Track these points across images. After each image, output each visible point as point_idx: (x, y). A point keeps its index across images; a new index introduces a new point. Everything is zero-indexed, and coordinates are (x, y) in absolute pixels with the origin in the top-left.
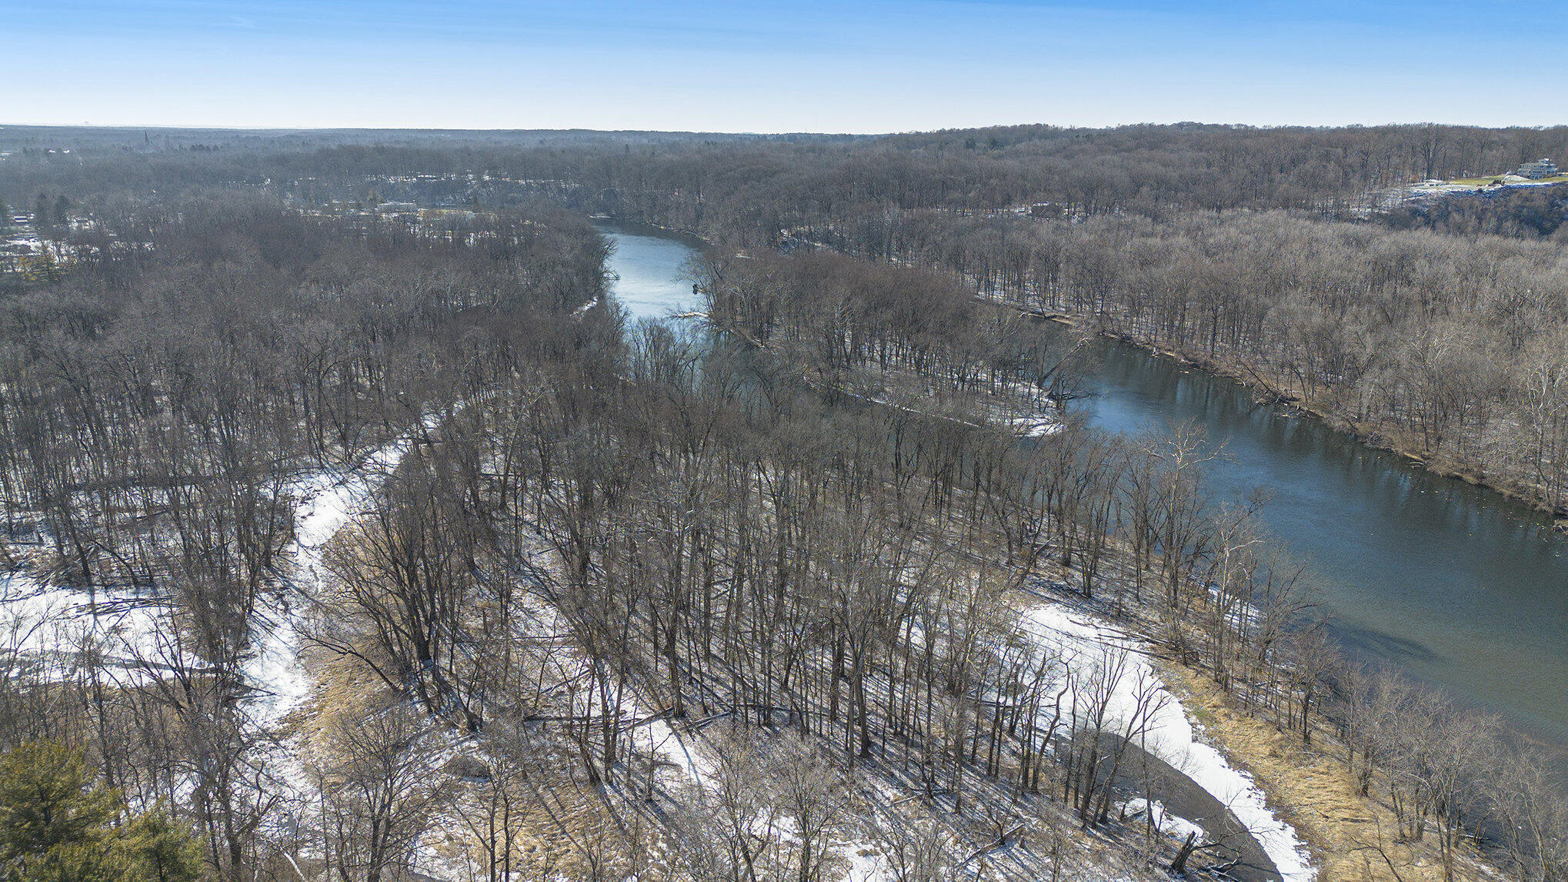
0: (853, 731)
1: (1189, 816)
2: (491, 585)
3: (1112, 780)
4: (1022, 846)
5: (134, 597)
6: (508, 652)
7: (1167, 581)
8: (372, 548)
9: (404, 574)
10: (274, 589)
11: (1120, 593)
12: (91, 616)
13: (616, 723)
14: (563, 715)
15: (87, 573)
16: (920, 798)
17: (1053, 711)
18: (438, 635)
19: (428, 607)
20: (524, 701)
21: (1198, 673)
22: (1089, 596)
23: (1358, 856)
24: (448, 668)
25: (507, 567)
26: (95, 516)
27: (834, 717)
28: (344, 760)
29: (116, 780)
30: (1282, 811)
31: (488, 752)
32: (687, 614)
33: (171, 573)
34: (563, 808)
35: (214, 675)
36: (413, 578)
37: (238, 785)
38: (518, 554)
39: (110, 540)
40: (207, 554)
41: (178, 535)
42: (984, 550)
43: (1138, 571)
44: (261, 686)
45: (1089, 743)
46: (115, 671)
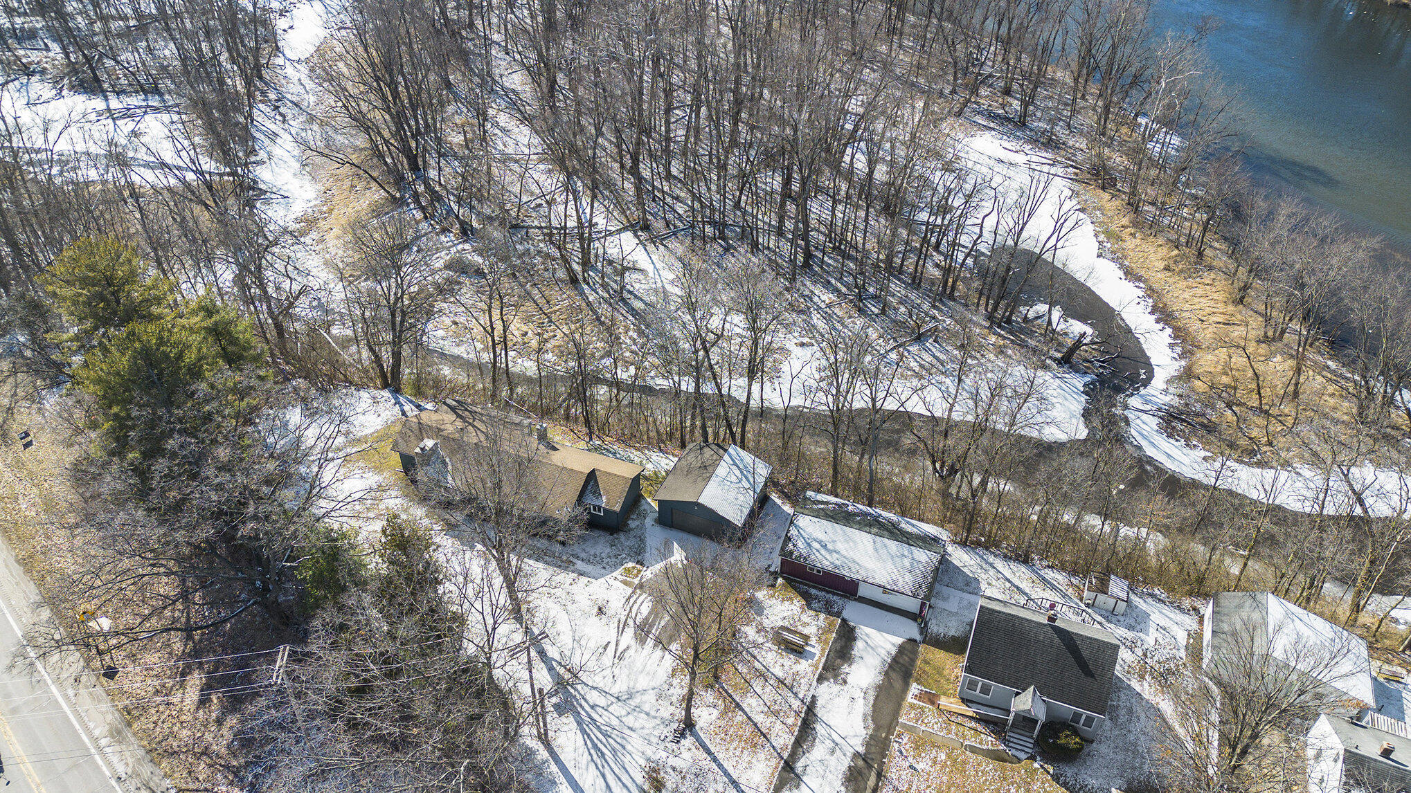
0: (798, 245)
1: (1082, 319)
2: (469, 104)
3: (1021, 289)
4: (935, 341)
5: (144, 104)
6: (489, 167)
7: (1099, 110)
8: (353, 63)
9: (386, 90)
10: (270, 101)
11: (1053, 122)
12: (110, 121)
13: (590, 234)
14: (543, 225)
15: (97, 80)
16: (851, 301)
17: (977, 230)
18: (425, 149)
19: (413, 123)
20: (507, 211)
21: (1113, 196)
22: (1024, 124)
23: (1222, 353)
24: (437, 180)
25: (480, 86)
26: (92, 23)
27: (780, 233)
28: (357, 256)
29: (165, 266)
30: (1164, 315)
31: (481, 255)
32: (649, 136)
33: (173, 82)
34: (548, 302)
35: (231, 179)
36: (396, 95)
37: (270, 273)
38: (489, 74)
39: (111, 48)
40: (202, 64)
41: (172, 45)
42: (932, 79)
43: (1074, 100)
44: (274, 190)
45: (1005, 259)
46: (142, 171)
